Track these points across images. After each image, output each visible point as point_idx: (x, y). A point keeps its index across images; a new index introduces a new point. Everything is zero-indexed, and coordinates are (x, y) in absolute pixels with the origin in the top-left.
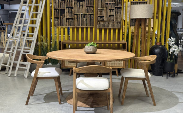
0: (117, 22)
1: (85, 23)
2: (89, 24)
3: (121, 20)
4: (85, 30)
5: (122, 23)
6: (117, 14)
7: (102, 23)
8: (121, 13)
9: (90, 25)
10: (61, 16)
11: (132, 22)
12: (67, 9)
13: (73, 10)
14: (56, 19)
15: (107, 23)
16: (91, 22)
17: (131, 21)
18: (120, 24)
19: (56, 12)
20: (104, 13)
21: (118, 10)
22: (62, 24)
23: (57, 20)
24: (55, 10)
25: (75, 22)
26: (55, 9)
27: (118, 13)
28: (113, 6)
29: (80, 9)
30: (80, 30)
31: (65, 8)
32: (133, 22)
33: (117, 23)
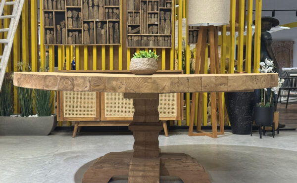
0: (165, 36)
1: (104, 37)
2: (111, 41)
3: (171, 33)
4: (103, 51)
5: (172, 38)
6: (163, 21)
7: (136, 39)
8: (170, 20)
9: (114, 43)
10: (58, 26)
11: (191, 36)
12: (70, 12)
13: (81, 14)
14: (48, 31)
15: (145, 38)
16: (115, 37)
17: (189, 35)
18: (169, 41)
19: (49, 18)
20: (139, 20)
21: (165, 14)
22: (59, 40)
23: (50, 33)
24: (46, 15)
25: (85, 37)
26: (45, 12)
27: (165, 20)
28: (156, 7)
29: (95, 13)
30: (95, 51)
31: (66, 10)
32: (193, 37)
33: (163, 38)
